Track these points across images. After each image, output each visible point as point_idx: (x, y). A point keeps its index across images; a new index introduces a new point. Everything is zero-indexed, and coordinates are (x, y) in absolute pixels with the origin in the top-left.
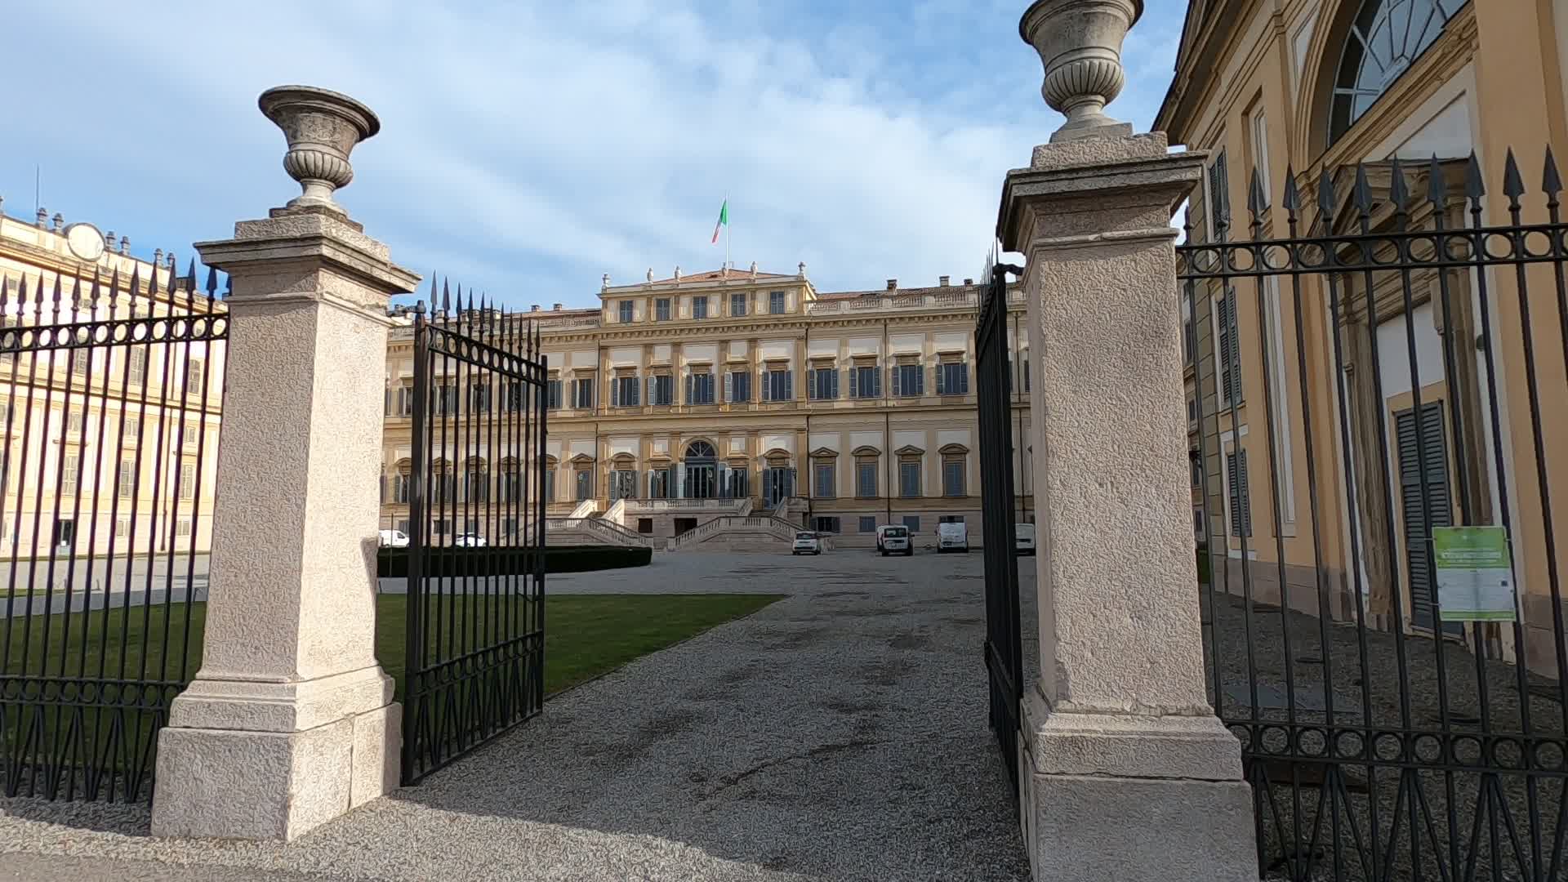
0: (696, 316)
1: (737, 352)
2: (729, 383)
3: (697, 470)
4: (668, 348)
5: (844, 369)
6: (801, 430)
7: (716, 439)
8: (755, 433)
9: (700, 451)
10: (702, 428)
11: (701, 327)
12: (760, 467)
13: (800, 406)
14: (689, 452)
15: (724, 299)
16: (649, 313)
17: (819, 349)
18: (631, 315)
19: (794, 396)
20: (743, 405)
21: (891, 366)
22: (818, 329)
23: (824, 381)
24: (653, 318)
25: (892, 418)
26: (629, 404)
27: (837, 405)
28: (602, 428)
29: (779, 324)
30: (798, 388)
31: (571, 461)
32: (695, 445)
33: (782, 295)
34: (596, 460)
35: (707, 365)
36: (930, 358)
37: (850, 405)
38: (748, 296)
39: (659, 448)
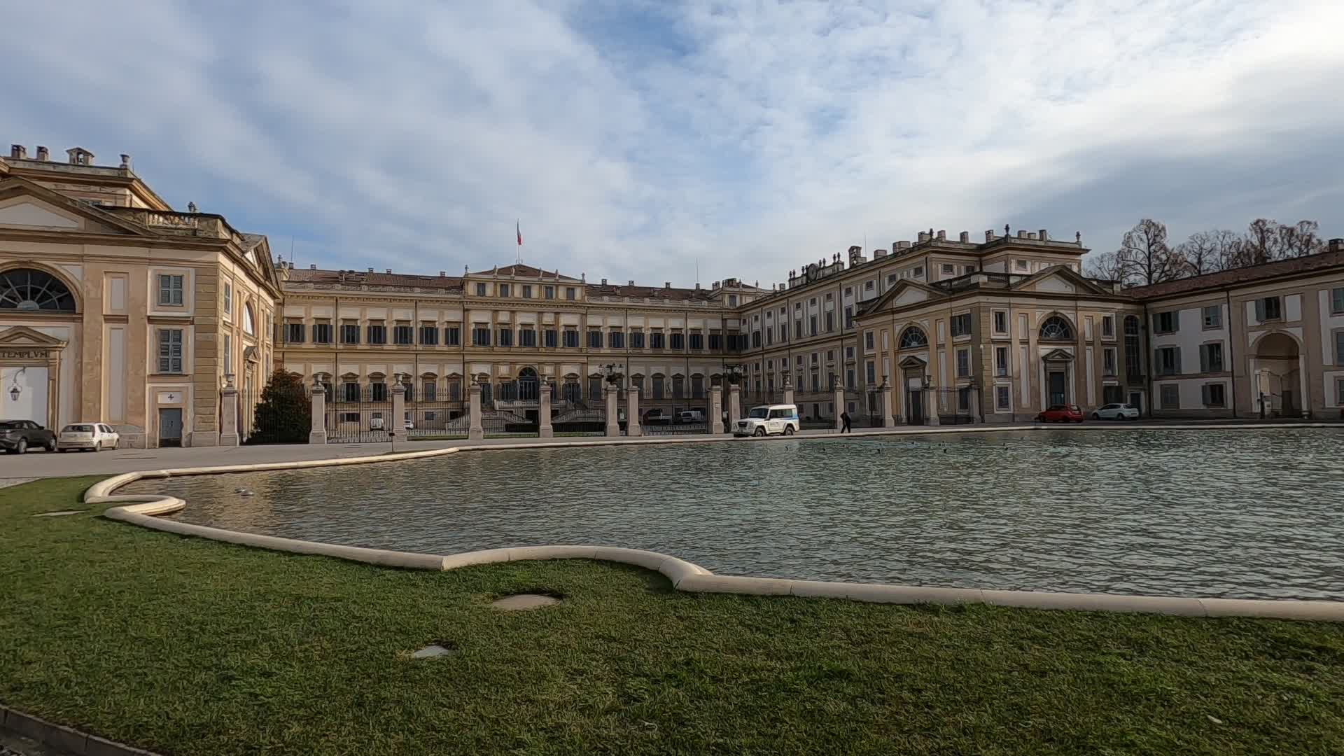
0: (524, 296)
1: (548, 319)
2: (544, 336)
3: (526, 383)
4: (508, 313)
5: (606, 332)
6: (583, 364)
7: (537, 367)
8: (557, 364)
9: (528, 372)
10: (529, 360)
11: (526, 302)
12: (563, 382)
13: (584, 351)
14: (521, 374)
15: (540, 288)
16: (495, 292)
17: (593, 321)
18: (484, 291)
19: (580, 346)
20: (551, 348)
21: (629, 332)
22: (592, 310)
23: (595, 338)
24: (499, 294)
25: (630, 359)
26: (484, 344)
27: (602, 351)
28: (467, 358)
29: (571, 305)
30: (582, 340)
31: (447, 377)
32: (525, 369)
33: (573, 289)
34: (464, 376)
35: (531, 325)
36: (648, 329)
37: (609, 351)
38: (554, 288)
39: (504, 370)
